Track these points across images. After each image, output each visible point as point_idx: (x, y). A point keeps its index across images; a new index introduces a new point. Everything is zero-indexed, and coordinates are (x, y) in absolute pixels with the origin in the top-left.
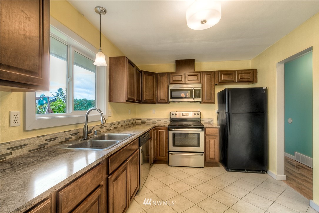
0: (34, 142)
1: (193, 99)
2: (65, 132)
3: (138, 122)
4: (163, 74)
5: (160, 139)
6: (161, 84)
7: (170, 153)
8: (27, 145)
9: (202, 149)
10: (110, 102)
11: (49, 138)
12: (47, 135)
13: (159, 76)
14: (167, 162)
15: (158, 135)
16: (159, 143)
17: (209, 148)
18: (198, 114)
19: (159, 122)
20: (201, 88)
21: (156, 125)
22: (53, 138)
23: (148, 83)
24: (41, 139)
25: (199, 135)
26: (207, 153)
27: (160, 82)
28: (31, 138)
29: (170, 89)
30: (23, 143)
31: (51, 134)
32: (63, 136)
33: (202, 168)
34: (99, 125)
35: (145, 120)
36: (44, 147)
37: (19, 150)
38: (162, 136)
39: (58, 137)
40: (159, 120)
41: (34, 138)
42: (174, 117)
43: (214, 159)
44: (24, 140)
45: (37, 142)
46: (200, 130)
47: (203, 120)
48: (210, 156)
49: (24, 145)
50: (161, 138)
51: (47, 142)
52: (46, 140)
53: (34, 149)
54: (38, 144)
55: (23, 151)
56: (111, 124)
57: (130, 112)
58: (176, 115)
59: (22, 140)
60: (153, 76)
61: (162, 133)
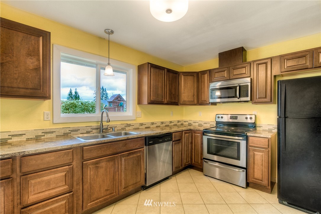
0: (60, 131)
1: (238, 98)
2: (86, 126)
3: (185, 124)
4: (203, 72)
5: (196, 144)
6: (203, 83)
7: (204, 161)
8: (55, 132)
9: (242, 162)
10: (140, 104)
11: (72, 130)
12: (70, 127)
13: (200, 75)
14: (201, 170)
15: (193, 138)
16: (194, 148)
17: (254, 164)
18: (251, 118)
19: (205, 125)
20: (249, 84)
21: (192, 128)
22: (75, 130)
23: (187, 84)
24: (65, 130)
25: (239, 144)
26: (250, 171)
27: (201, 81)
28: (58, 128)
29: (210, 88)
30: (52, 131)
31: (74, 127)
32: (84, 130)
33: (244, 188)
34: (125, 124)
35: (192, 122)
36: (68, 135)
37: (50, 135)
38: (197, 140)
39: (79, 130)
40: (205, 123)
41: (60, 128)
42: (220, 120)
43: (261, 180)
44: (53, 129)
45: (63, 132)
46: (241, 138)
47: (260, 127)
48: (255, 176)
49: (53, 132)
50: (196, 142)
51: (70, 132)
52: (69, 131)
53: (60, 135)
54: (63, 133)
55: (52, 135)
56: (140, 124)
57: (172, 114)
58: (222, 117)
59: (51, 129)
60: (194, 76)
61: (197, 137)
